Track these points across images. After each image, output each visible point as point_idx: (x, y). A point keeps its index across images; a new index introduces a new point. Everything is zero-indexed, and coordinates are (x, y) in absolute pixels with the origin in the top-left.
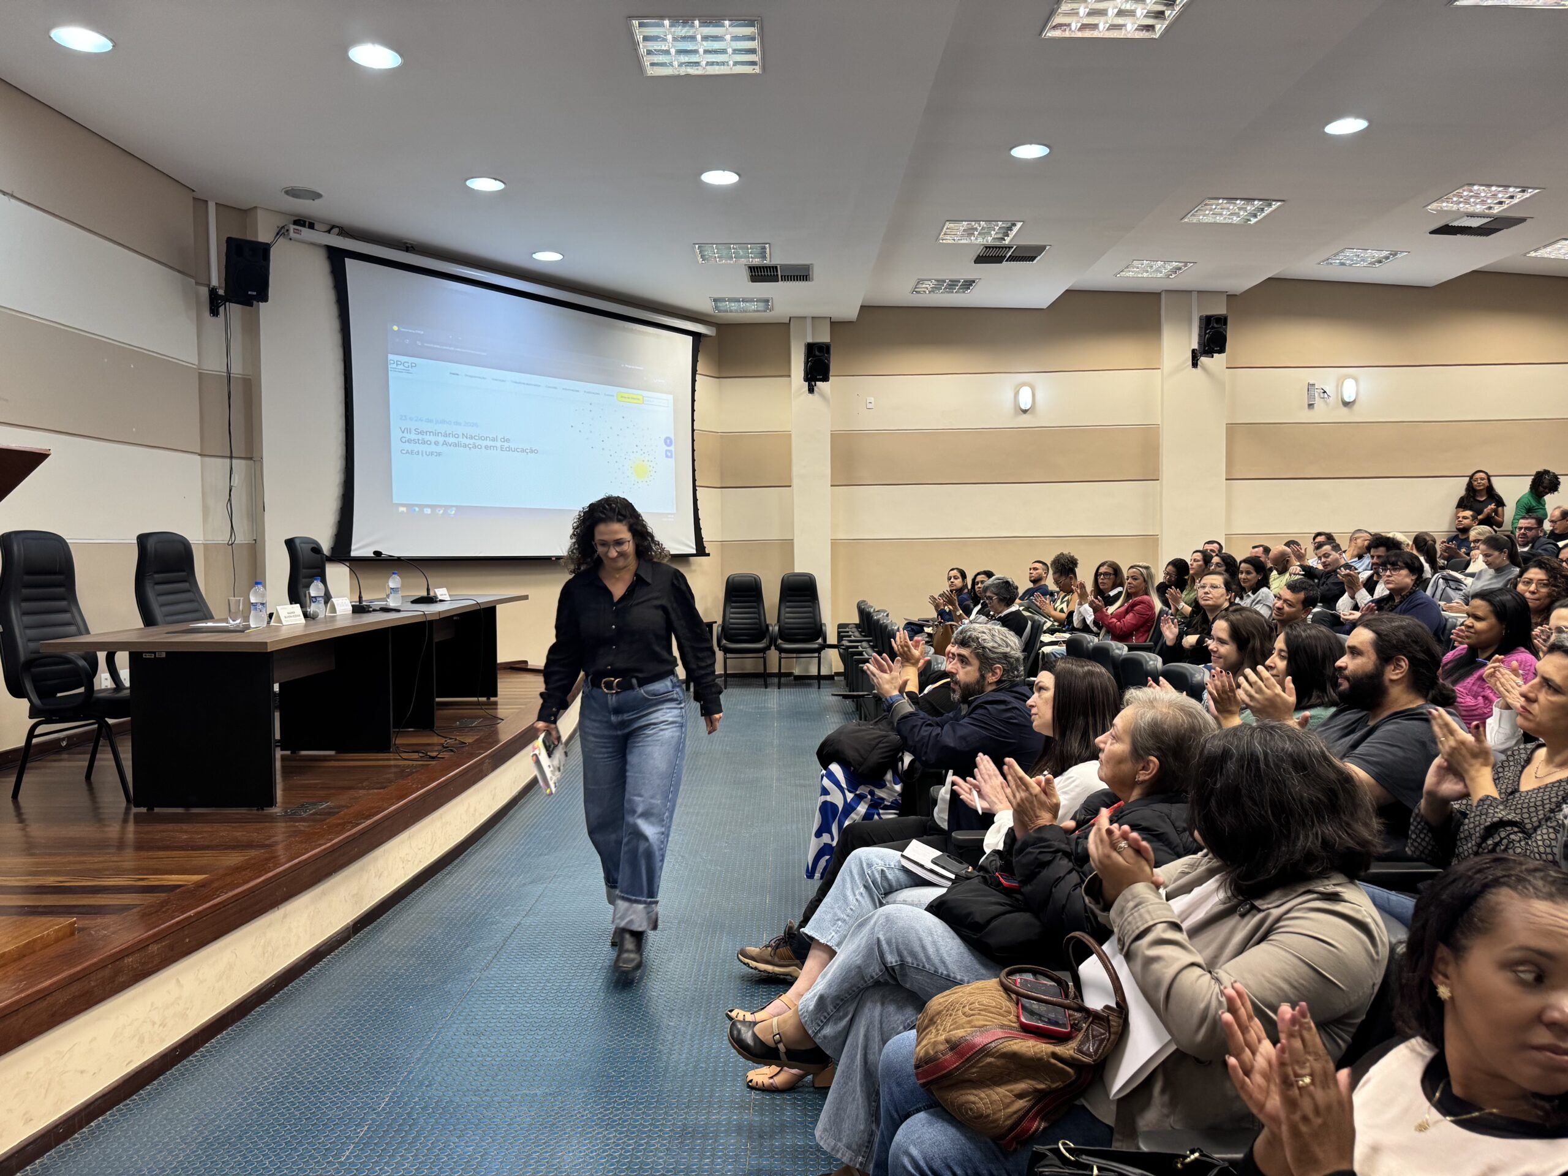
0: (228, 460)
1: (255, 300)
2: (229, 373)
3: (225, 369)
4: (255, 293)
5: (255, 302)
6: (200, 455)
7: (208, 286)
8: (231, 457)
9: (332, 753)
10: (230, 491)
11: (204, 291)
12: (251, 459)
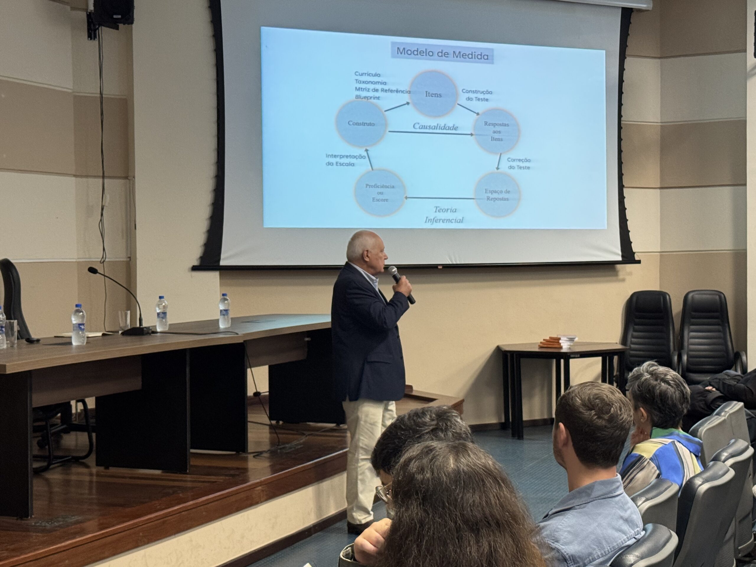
0: (101, 180)
1: (121, 23)
2: (101, 94)
3: (99, 92)
4: (120, 17)
5: (121, 26)
6: (75, 176)
7: (86, 10)
8: (103, 177)
9: (158, 472)
10: (102, 209)
11: (83, 15)
12: (126, 178)
